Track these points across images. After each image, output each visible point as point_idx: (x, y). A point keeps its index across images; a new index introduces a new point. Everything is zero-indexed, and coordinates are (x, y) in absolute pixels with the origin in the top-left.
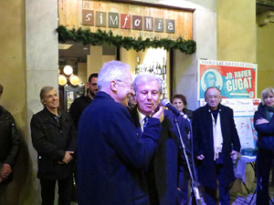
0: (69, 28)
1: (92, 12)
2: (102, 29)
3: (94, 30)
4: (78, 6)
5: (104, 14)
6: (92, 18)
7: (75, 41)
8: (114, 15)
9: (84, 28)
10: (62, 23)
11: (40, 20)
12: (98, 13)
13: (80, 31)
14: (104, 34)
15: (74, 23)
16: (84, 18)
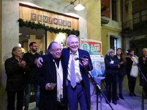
1: (35, 14)
2: (40, 23)
3: (36, 22)
4: (29, 11)
5: (41, 16)
6: (35, 17)
7: (27, 26)
8: (46, 17)
11: (9, 15)
13: (30, 22)
16: (32, 17)
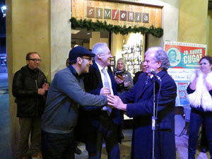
0: (78, 19)
1: (93, 8)
2: (100, 20)
3: (94, 20)
4: (84, 4)
5: (101, 10)
6: (93, 12)
7: (82, 28)
8: (108, 10)
9: (88, 19)
10: (74, 16)
11: (59, 13)
12: (97, 9)
13: (85, 21)
14: (101, 23)
15: (81, 15)
16: (88, 12)
